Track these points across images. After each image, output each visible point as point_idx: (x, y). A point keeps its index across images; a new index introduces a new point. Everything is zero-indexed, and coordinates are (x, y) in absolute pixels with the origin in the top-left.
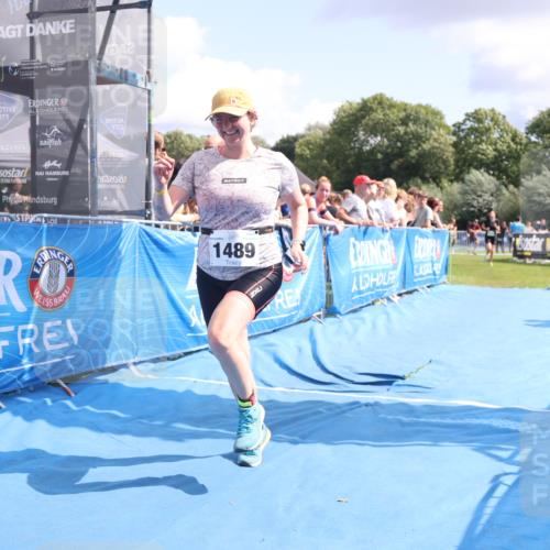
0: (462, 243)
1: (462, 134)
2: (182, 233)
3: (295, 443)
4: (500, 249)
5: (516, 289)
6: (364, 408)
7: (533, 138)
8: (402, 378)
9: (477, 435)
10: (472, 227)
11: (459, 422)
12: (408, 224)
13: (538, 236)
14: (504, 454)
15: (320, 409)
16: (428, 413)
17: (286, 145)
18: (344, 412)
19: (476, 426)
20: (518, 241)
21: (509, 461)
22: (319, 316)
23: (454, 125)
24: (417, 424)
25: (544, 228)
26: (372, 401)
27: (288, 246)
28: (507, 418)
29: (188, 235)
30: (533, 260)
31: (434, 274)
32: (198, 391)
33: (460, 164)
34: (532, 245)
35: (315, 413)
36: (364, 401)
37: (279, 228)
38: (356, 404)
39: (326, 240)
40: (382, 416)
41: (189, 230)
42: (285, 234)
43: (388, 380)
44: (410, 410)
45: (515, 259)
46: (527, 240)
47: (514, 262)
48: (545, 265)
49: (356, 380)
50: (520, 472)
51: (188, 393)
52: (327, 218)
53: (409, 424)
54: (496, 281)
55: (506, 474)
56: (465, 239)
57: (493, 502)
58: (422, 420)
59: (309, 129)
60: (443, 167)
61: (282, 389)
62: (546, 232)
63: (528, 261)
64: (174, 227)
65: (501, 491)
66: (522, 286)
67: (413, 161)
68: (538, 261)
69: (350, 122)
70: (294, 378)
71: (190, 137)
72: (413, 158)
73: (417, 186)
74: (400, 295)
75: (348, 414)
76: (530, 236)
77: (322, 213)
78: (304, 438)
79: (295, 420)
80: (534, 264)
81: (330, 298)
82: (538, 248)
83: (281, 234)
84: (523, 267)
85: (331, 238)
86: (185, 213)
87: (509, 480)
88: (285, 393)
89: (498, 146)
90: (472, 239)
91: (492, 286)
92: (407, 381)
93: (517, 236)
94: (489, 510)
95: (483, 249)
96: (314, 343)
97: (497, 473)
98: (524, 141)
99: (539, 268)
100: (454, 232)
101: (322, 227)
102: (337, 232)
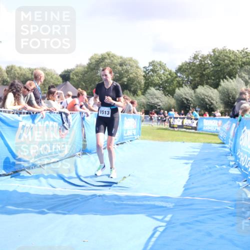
0: (147, 121)
1: (147, 72)
2: (13, 115)
3: (65, 214)
4: (163, 124)
5: (169, 142)
6: (98, 197)
7: (179, 75)
8: (116, 183)
9: (149, 209)
10: (151, 113)
11: (141, 203)
12: (121, 112)
13: (180, 118)
14: (160, 217)
15: (78, 198)
16: (127, 200)
17: (66, 73)
18: (88, 199)
19: (148, 205)
20: (172, 120)
21: (162, 221)
22: (79, 155)
23: (144, 68)
24: (122, 204)
25: (183, 115)
26: (101, 194)
27: (65, 121)
28: (162, 201)
29: (16, 116)
30: (178, 129)
31: (133, 135)
32: (19, 190)
33: (147, 85)
34: (178, 122)
35: (75, 200)
36: (98, 194)
37: (61, 113)
38: (94, 196)
39: (83, 119)
40: (106, 201)
41: (17, 113)
42: (64, 116)
43: (110, 184)
44: (119, 198)
45: (170, 128)
46: (175, 120)
47: (169, 130)
48: (183, 131)
49: (95, 184)
50: (167, 225)
51: (15, 191)
52: (84, 109)
53: (118, 205)
54: (161, 138)
55: (160, 227)
56: (148, 119)
57: (153, 239)
58: (124, 202)
59: (77, 66)
60: (139, 86)
61: (60, 189)
62: (184, 116)
63: (176, 129)
64: (9, 112)
65: (157, 234)
66: (172, 141)
67: (126, 83)
68: (180, 129)
69: (96, 64)
70: (66, 184)
71: (20, 68)
72: (125, 81)
73: (127, 94)
74: (117, 145)
75: (90, 201)
76: (177, 118)
77: (81, 107)
78: (69, 212)
79: (65, 203)
80: (178, 131)
81: (85, 146)
82: (180, 124)
83: (61, 116)
84: (173, 132)
85: (86, 118)
86: (15, 105)
87: (161, 229)
88: (61, 191)
89: (162, 77)
90: (151, 119)
91: (159, 141)
92: (118, 185)
93: (171, 118)
94: (151, 243)
95: (156, 124)
96: (76, 167)
97: (156, 226)
98: (175, 75)
99: (180, 133)
100: (143, 116)
101: (81, 113)
102: (88, 116)
